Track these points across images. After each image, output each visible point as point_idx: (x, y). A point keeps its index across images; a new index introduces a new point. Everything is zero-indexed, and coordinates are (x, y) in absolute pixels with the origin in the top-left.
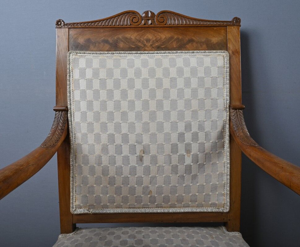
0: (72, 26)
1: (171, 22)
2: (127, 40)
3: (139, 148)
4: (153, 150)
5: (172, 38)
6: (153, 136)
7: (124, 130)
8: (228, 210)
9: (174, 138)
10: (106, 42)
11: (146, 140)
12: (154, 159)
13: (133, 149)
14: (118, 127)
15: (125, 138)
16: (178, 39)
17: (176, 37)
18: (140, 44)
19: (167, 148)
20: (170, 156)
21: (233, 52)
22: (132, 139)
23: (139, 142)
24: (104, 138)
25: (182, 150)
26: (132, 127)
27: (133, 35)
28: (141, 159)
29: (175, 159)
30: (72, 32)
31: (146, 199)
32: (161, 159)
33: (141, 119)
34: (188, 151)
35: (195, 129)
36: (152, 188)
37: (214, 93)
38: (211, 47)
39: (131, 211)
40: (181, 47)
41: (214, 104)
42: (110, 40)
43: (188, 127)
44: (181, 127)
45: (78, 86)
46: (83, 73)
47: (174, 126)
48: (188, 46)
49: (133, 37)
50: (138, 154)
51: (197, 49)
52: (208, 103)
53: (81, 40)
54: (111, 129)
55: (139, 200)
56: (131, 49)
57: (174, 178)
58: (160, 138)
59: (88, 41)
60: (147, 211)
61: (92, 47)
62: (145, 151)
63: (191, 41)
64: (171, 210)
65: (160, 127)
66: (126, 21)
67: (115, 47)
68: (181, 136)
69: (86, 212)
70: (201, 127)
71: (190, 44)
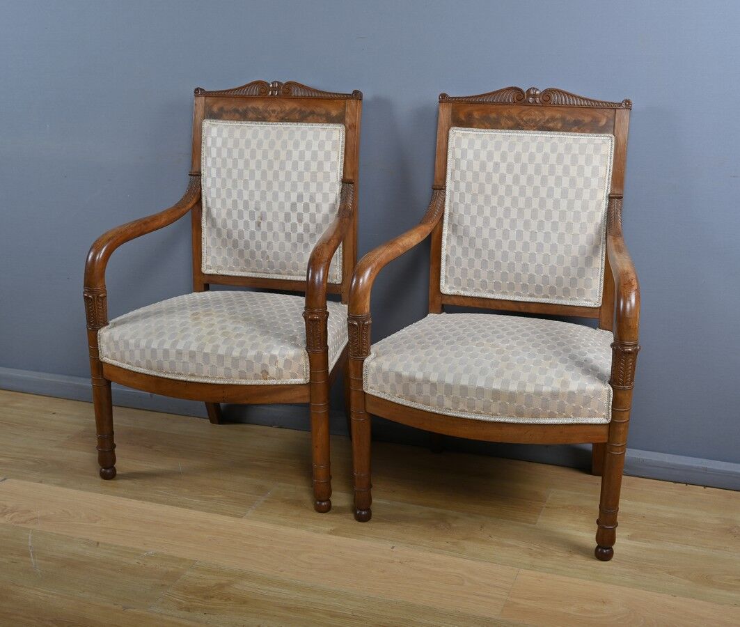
0: (207, 94)
1: (297, 93)
2: (255, 110)
3: (257, 214)
4: (269, 217)
5: (295, 109)
6: (269, 204)
7: (246, 197)
8: (340, 282)
9: (287, 207)
10: (236, 111)
11: (263, 207)
12: (270, 226)
13: (252, 215)
14: (240, 194)
15: (246, 204)
16: (301, 110)
17: (299, 109)
18: (266, 114)
19: (281, 216)
20: (283, 223)
21: (349, 126)
22: (252, 205)
23: (257, 209)
24: (229, 203)
25: (294, 219)
26: (252, 194)
27: (260, 105)
28: (259, 225)
29: (288, 227)
30: (209, 100)
31: (265, 263)
32: (276, 226)
33: (260, 188)
34: (300, 220)
35: (306, 199)
36: (270, 254)
37: (327, 167)
38: (330, 120)
39: (254, 275)
40: (303, 118)
41: (327, 176)
42: (240, 109)
43: (300, 197)
44: (294, 198)
45: (209, 153)
46: (214, 142)
47: (288, 196)
48: (309, 118)
49: (260, 107)
50: (256, 220)
51: (317, 122)
52: (320, 176)
53: (215, 109)
54: (235, 196)
55: (259, 264)
56: (257, 120)
57: (288, 245)
58: (275, 206)
59: (221, 109)
60: (268, 276)
61: (224, 115)
62: (262, 217)
63: (312, 113)
64: (289, 278)
65: (275, 196)
66: (255, 91)
67: (243, 116)
68: (294, 206)
69: (215, 273)
70: (312, 199)
71: (311, 117)
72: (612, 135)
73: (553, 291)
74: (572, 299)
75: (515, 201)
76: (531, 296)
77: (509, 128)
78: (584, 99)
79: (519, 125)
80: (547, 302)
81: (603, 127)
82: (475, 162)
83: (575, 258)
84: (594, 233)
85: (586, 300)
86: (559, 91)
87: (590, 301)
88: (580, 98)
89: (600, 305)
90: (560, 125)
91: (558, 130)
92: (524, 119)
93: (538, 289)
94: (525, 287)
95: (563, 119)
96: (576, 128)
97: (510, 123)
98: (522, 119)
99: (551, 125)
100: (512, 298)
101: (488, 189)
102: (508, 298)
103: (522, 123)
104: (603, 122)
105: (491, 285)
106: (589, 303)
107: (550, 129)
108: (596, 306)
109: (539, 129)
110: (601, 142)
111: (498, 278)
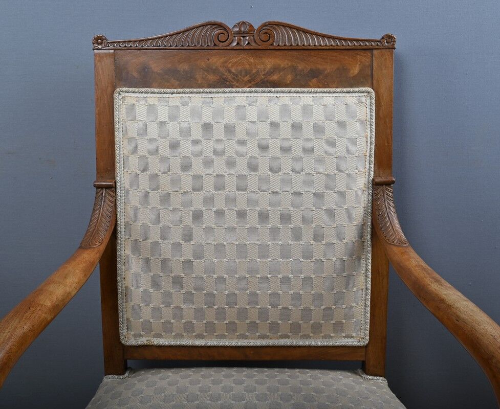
72: (370, 89)
73: (296, 329)
74: (325, 337)
75: (231, 197)
76: (263, 337)
77: (210, 86)
78: (324, 36)
79: (225, 80)
80: (289, 344)
81: (354, 77)
82: (160, 142)
83: (331, 279)
84: (354, 240)
85: (347, 337)
86: (285, 26)
87: (352, 337)
88: (318, 35)
89: (367, 342)
90: (289, 77)
91: (287, 86)
92: (233, 70)
93: (274, 327)
94: (253, 326)
95: (294, 69)
96: (315, 80)
97: (211, 77)
98: (230, 72)
99: (275, 77)
100: (234, 343)
101: (187, 183)
102: (227, 343)
103: (230, 77)
104: (355, 70)
105: (199, 326)
106: (349, 340)
107: (275, 85)
108: (361, 344)
109: (257, 86)
110: (354, 100)
111: (210, 317)
